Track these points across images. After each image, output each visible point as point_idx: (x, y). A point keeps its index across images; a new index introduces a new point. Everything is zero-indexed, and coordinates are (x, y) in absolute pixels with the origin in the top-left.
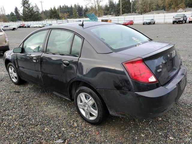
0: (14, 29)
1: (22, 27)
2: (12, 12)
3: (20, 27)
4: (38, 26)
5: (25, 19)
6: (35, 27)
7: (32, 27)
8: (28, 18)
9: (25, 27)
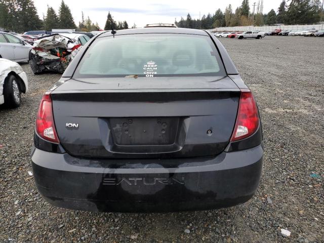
0: (259, 37)
1: (276, 34)
2: (272, 10)
3: (273, 34)
4: (302, 34)
5: (288, 21)
6: (296, 35)
7: (292, 35)
8: (292, 20)
9: (281, 35)
